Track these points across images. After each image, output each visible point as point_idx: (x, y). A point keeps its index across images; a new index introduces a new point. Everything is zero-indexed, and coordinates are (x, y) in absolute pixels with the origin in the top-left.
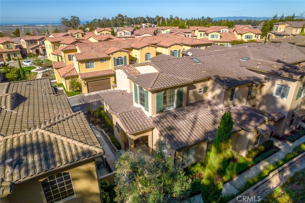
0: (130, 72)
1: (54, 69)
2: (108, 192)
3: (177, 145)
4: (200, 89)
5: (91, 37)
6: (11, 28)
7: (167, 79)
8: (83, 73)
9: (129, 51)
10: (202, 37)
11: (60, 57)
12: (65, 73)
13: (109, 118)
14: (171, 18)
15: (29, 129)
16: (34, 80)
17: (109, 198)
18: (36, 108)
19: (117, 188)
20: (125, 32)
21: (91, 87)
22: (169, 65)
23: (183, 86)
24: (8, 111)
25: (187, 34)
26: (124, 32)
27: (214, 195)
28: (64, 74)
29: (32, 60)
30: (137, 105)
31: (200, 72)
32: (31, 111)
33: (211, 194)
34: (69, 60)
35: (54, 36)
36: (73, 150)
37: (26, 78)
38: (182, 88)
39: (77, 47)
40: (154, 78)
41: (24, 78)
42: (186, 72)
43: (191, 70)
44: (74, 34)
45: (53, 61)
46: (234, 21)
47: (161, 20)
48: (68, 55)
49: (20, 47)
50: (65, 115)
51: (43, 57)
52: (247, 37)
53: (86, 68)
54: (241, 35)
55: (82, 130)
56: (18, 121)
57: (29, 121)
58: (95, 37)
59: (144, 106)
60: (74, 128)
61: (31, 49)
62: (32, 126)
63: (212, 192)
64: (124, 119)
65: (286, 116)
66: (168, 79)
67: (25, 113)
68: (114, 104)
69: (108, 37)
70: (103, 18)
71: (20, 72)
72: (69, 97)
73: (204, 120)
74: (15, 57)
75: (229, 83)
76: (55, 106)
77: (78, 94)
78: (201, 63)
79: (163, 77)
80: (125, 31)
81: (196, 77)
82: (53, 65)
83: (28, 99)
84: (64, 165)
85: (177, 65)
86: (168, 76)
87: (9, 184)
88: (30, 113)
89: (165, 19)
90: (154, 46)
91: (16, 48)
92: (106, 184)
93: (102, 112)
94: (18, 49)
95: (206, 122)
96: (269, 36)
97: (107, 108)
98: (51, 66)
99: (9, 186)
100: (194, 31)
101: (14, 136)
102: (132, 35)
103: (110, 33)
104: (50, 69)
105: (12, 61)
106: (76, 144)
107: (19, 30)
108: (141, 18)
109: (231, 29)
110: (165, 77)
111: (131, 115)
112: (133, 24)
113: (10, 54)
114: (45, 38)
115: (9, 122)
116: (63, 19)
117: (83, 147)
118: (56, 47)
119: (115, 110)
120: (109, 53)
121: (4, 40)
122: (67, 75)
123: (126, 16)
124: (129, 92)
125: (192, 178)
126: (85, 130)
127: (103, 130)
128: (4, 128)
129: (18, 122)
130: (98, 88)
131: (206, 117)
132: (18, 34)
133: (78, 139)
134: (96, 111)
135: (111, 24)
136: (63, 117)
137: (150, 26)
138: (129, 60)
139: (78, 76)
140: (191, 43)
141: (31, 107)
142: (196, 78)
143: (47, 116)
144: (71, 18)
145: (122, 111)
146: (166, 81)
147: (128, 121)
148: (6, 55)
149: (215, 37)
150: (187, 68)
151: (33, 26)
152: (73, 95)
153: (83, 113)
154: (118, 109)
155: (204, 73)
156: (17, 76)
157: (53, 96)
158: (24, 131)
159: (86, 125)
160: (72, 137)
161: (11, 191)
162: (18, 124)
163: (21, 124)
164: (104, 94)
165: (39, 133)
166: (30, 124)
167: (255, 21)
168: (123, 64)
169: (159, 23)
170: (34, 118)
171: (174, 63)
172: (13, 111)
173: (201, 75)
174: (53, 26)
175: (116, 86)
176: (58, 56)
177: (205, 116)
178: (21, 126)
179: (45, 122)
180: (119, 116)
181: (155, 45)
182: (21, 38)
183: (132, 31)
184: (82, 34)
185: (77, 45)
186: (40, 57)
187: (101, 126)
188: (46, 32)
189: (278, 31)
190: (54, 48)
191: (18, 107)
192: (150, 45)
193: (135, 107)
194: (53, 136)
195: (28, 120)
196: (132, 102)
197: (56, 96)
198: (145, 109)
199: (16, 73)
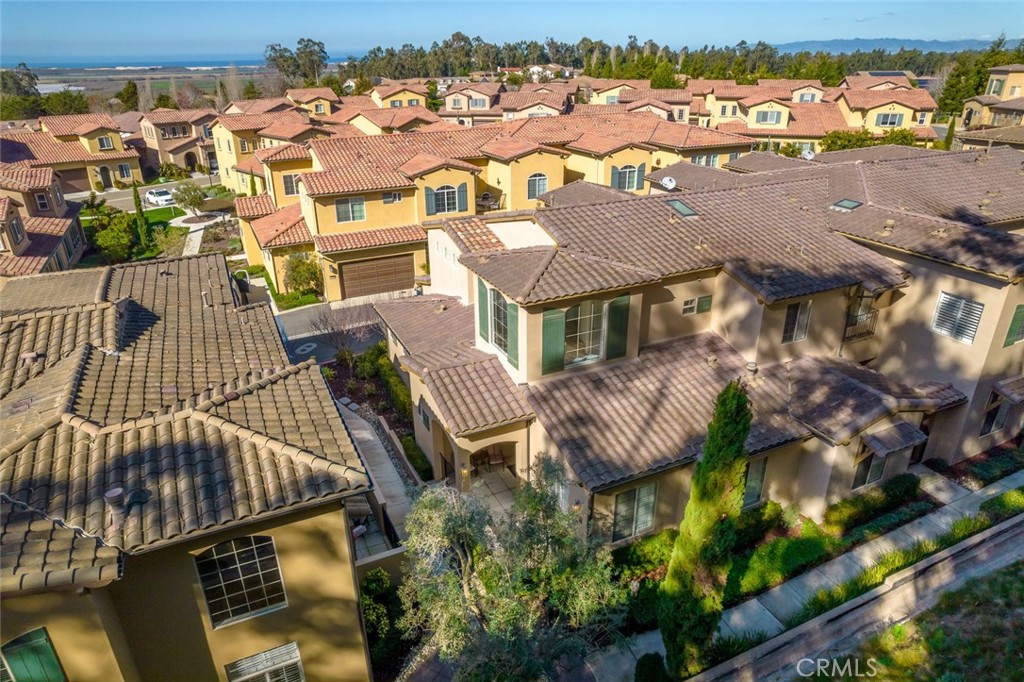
0: (472, 239)
1: (241, 221)
2: (386, 604)
3: (598, 475)
4: (686, 303)
5: (359, 115)
6: (111, 77)
7: (579, 269)
8: (328, 235)
9: (476, 167)
10: (728, 118)
11: (258, 180)
12: (273, 233)
13: (402, 382)
14: (633, 46)
15: (164, 408)
16: (181, 260)
17: (387, 621)
18: (185, 348)
19: (407, 590)
20: (470, 97)
21: (352, 279)
22: (591, 222)
23: (627, 292)
24: (109, 353)
25: (676, 109)
26: (466, 97)
27: (692, 628)
28: (268, 239)
29: (174, 187)
30: (486, 346)
31: (690, 249)
32: (170, 357)
33: (686, 625)
34: (287, 193)
35: (242, 108)
36: (285, 473)
37: (155, 246)
38: (626, 297)
39: (311, 150)
40: (538, 266)
41: (148, 246)
42: (644, 245)
43: (662, 239)
44: (307, 103)
45: (238, 192)
46: (853, 56)
47: (596, 54)
48: (285, 177)
49: (137, 144)
50: (266, 371)
51: (207, 176)
52: (884, 120)
53: (339, 220)
54: (864, 112)
55: (314, 417)
56: (135, 384)
57: (164, 385)
58: (373, 114)
59: (506, 351)
60: (290, 410)
61: (170, 152)
62: (171, 400)
63: (688, 619)
64: (442, 389)
65: (970, 399)
66: (581, 270)
67: (155, 363)
68: (417, 340)
69: (414, 116)
70: (404, 47)
71: (137, 227)
72: (284, 309)
73: (692, 400)
74: (123, 176)
75: (780, 285)
76: (237, 342)
77: (310, 303)
78: (696, 217)
79: (567, 261)
80: (471, 93)
81: (673, 263)
82: (237, 206)
83: (163, 319)
84: (259, 514)
85: (618, 224)
86: (583, 259)
87: (115, 554)
88: (167, 362)
89: (610, 49)
90: (557, 150)
91: (125, 150)
92: (379, 580)
93: (381, 361)
94: (134, 153)
95: (698, 407)
96: (970, 113)
97: (396, 350)
98: (231, 210)
99: (115, 560)
100: (705, 96)
101: (127, 426)
102: (496, 107)
103: (422, 100)
104: (228, 217)
105: (114, 190)
106: (293, 458)
107: (135, 86)
108: (529, 46)
109: (832, 89)
110: (574, 263)
111: (464, 377)
112: (504, 66)
113: (109, 167)
114: (215, 117)
115: (113, 387)
116: (273, 48)
117: (312, 467)
118: (249, 147)
119: (418, 359)
120: (410, 174)
121: (93, 124)
122: (277, 240)
123: (478, 39)
124: (465, 302)
125: (642, 577)
126: (322, 419)
127: (382, 419)
128: (99, 403)
129: (136, 386)
130: (373, 284)
131: (699, 391)
132: (133, 100)
133: (300, 444)
134: (362, 359)
135: (429, 66)
136: (261, 378)
137: (559, 75)
138: (477, 197)
139: (313, 245)
140: (683, 142)
141: (170, 344)
142: (673, 266)
143: (214, 375)
144: (300, 46)
145: (438, 364)
146: (576, 276)
147: (455, 395)
148: (98, 169)
149: (772, 119)
150: (647, 234)
151: (179, 72)
152: (296, 306)
153: (318, 367)
154: (427, 358)
155: (702, 252)
156: (130, 241)
157: (235, 310)
158: (152, 414)
159: (324, 404)
160: (281, 438)
161: (119, 572)
162: (137, 393)
163: (144, 393)
164: (389, 306)
165: (192, 422)
166: (169, 394)
167: (930, 54)
168: (454, 209)
169: (590, 65)
170: (177, 377)
171: (608, 215)
172: (121, 354)
173: (692, 256)
174: (240, 72)
175: (430, 280)
176: (253, 175)
177: (695, 388)
178: (144, 399)
179: (209, 390)
180: (427, 380)
181: (563, 148)
182: (142, 117)
183: (496, 93)
184: (331, 102)
185: (312, 145)
186: (197, 176)
187: (377, 405)
188: (219, 93)
189: (1006, 97)
190: (242, 151)
191: (136, 343)
192: (544, 147)
193: (479, 351)
194: (229, 430)
195: (161, 383)
196: (472, 335)
197: (244, 311)
198: (509, 361)
199: (125, 231)
